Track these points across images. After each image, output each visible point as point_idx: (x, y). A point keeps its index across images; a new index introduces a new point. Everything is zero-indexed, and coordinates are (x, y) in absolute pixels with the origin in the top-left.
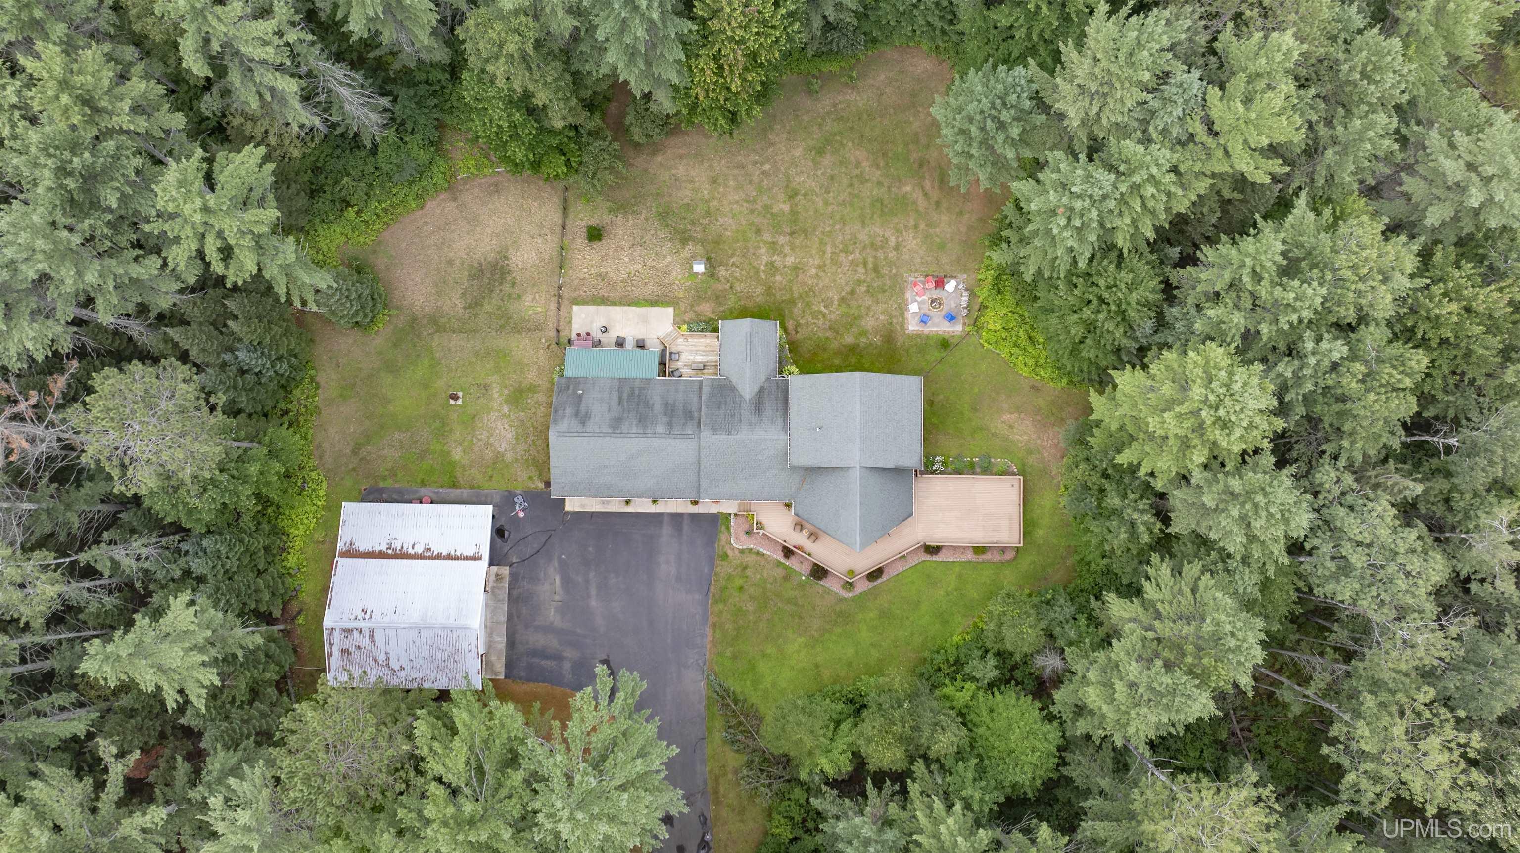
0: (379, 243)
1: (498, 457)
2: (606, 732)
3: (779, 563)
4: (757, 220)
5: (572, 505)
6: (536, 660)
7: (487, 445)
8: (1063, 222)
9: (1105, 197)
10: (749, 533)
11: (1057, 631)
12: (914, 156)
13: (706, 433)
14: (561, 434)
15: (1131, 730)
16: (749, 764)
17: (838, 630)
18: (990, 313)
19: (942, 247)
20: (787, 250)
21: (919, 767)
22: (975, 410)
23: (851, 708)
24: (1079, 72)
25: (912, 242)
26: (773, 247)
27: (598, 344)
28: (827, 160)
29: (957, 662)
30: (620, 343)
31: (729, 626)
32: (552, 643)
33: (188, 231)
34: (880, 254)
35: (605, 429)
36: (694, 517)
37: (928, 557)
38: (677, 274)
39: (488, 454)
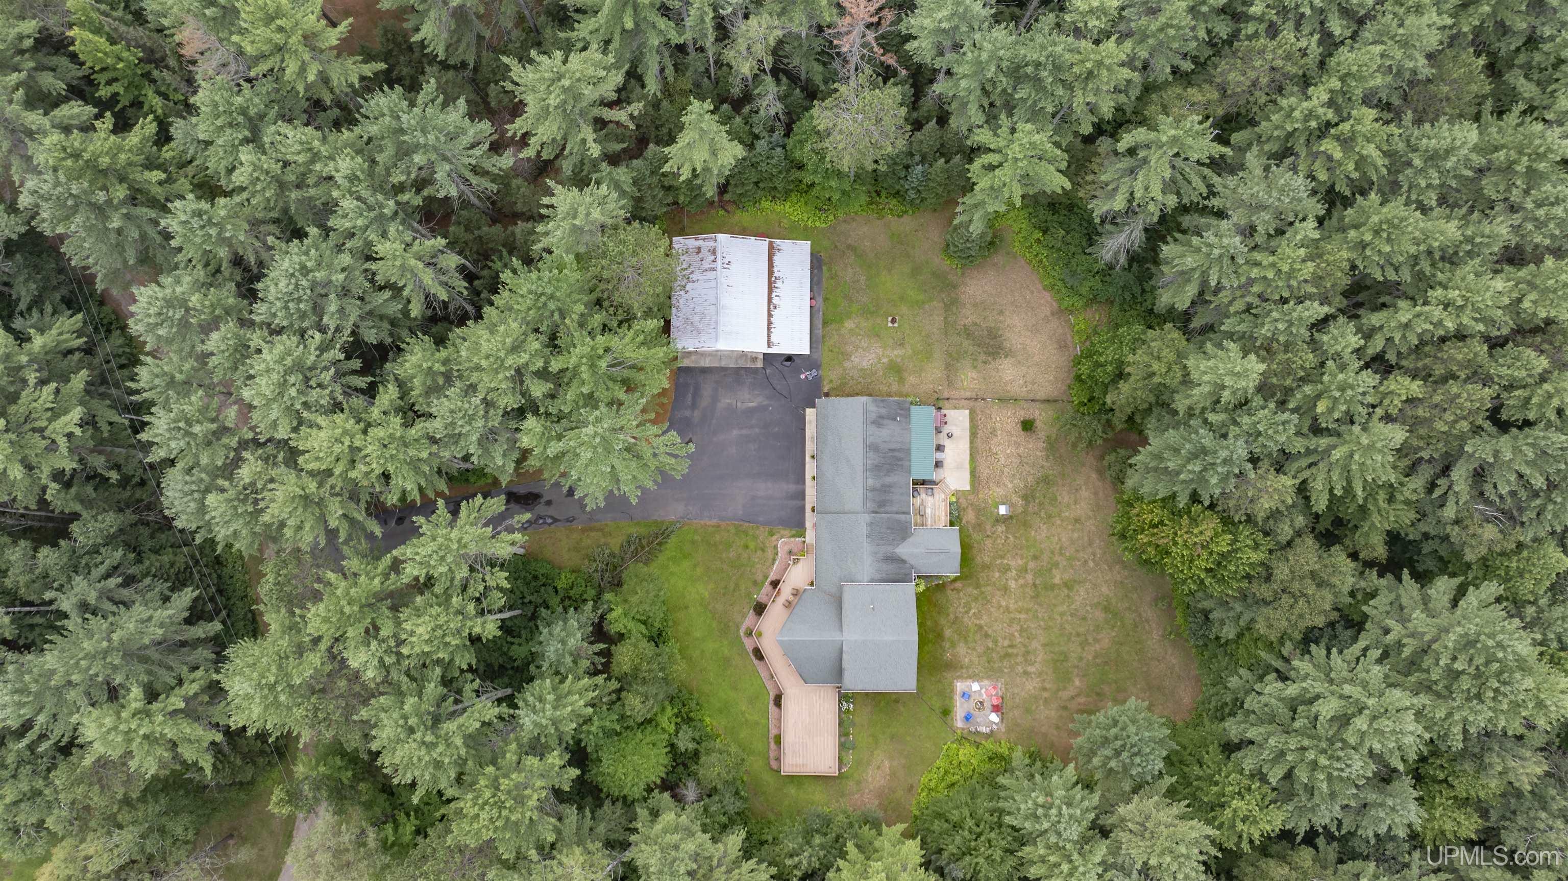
0: (1015, 257)
1: (847, 356)
2: (647, 452)
3: (766, 577)
4: (1045, 557)
5: (810, 413)
6: (692, 389)
7: (857, 348)
8: (1041, 800)
9: (1059, 834)
10: (790, 553)
11: (716, 798)
12: (1106, 688)
13: (867, 517)
14: (865, 406)
15: (643, 846)
16: (613, 555)
17: (714, 624)
18: (973, 750)
19: (1028, 711)
20: (1021, 581)
21: (614, 685)
22: (892, 737)
23: (655, 633)
24: (1161, 814)
25: (1031, 685)
26: (1024, 570)
27: (938, 431)
28: (1100, 615)
29: (690, 720)
30: (940, 448)
31: (718, 537)
32: (705, 402)
33: (1002, 143)
34: (1020, 659)
35: (870, 440)
36: (803, 509)
37: (772, 697)
38: (999, 492)
39: (849, 348)
